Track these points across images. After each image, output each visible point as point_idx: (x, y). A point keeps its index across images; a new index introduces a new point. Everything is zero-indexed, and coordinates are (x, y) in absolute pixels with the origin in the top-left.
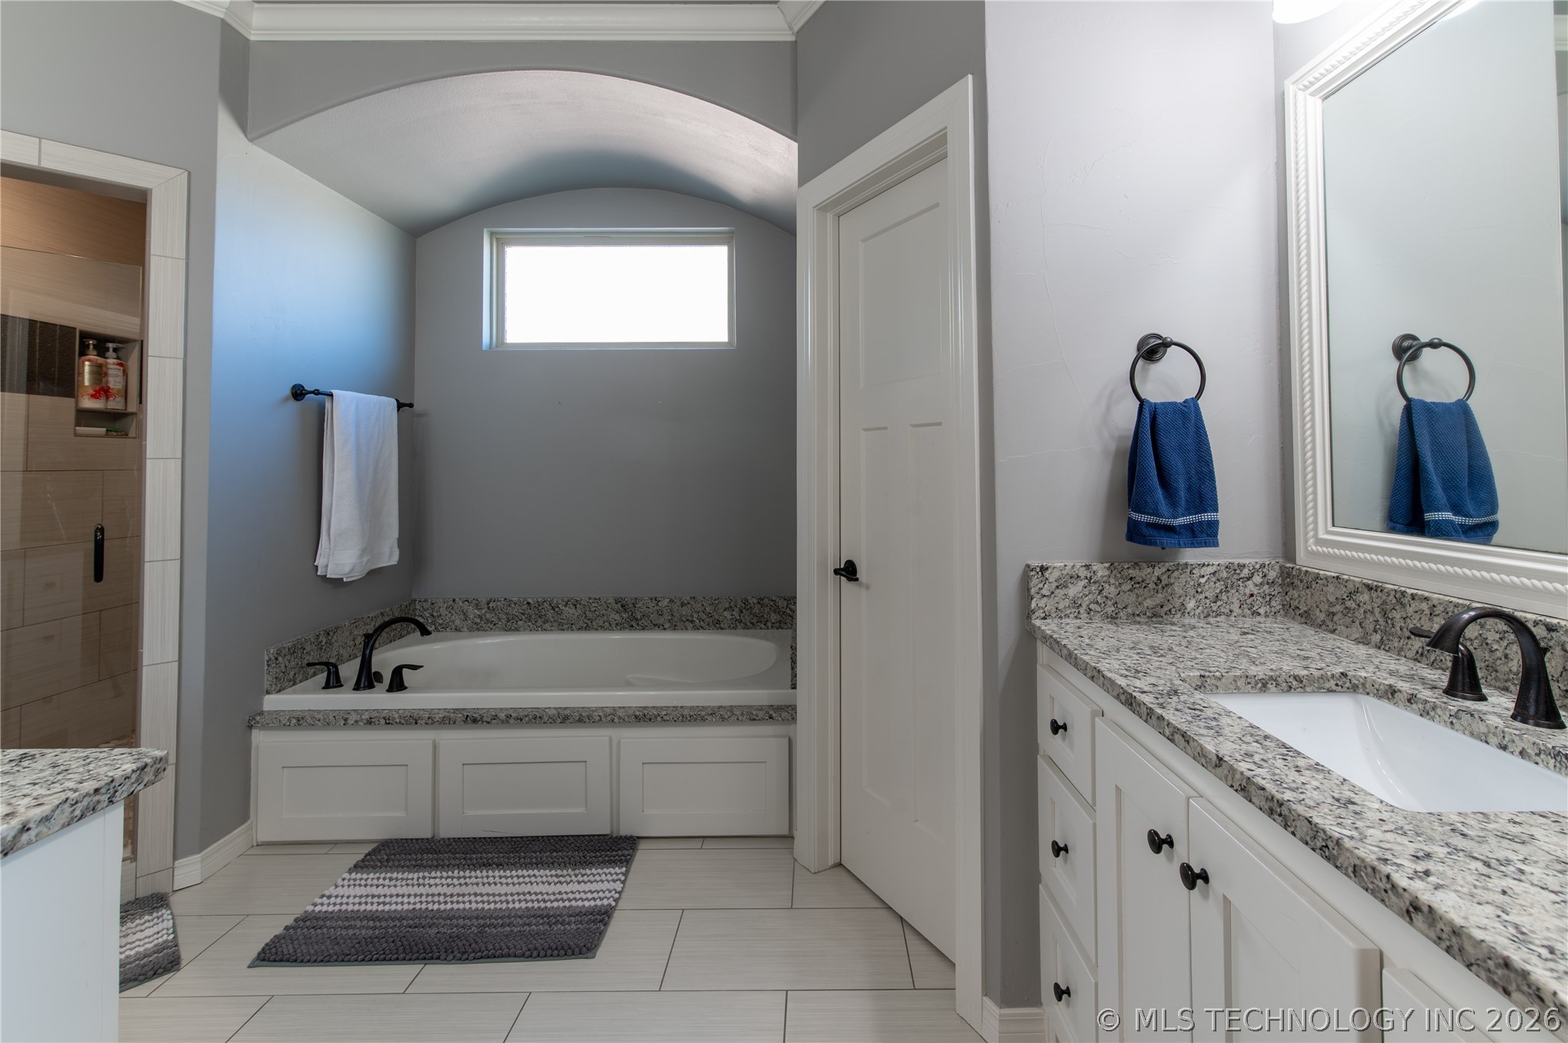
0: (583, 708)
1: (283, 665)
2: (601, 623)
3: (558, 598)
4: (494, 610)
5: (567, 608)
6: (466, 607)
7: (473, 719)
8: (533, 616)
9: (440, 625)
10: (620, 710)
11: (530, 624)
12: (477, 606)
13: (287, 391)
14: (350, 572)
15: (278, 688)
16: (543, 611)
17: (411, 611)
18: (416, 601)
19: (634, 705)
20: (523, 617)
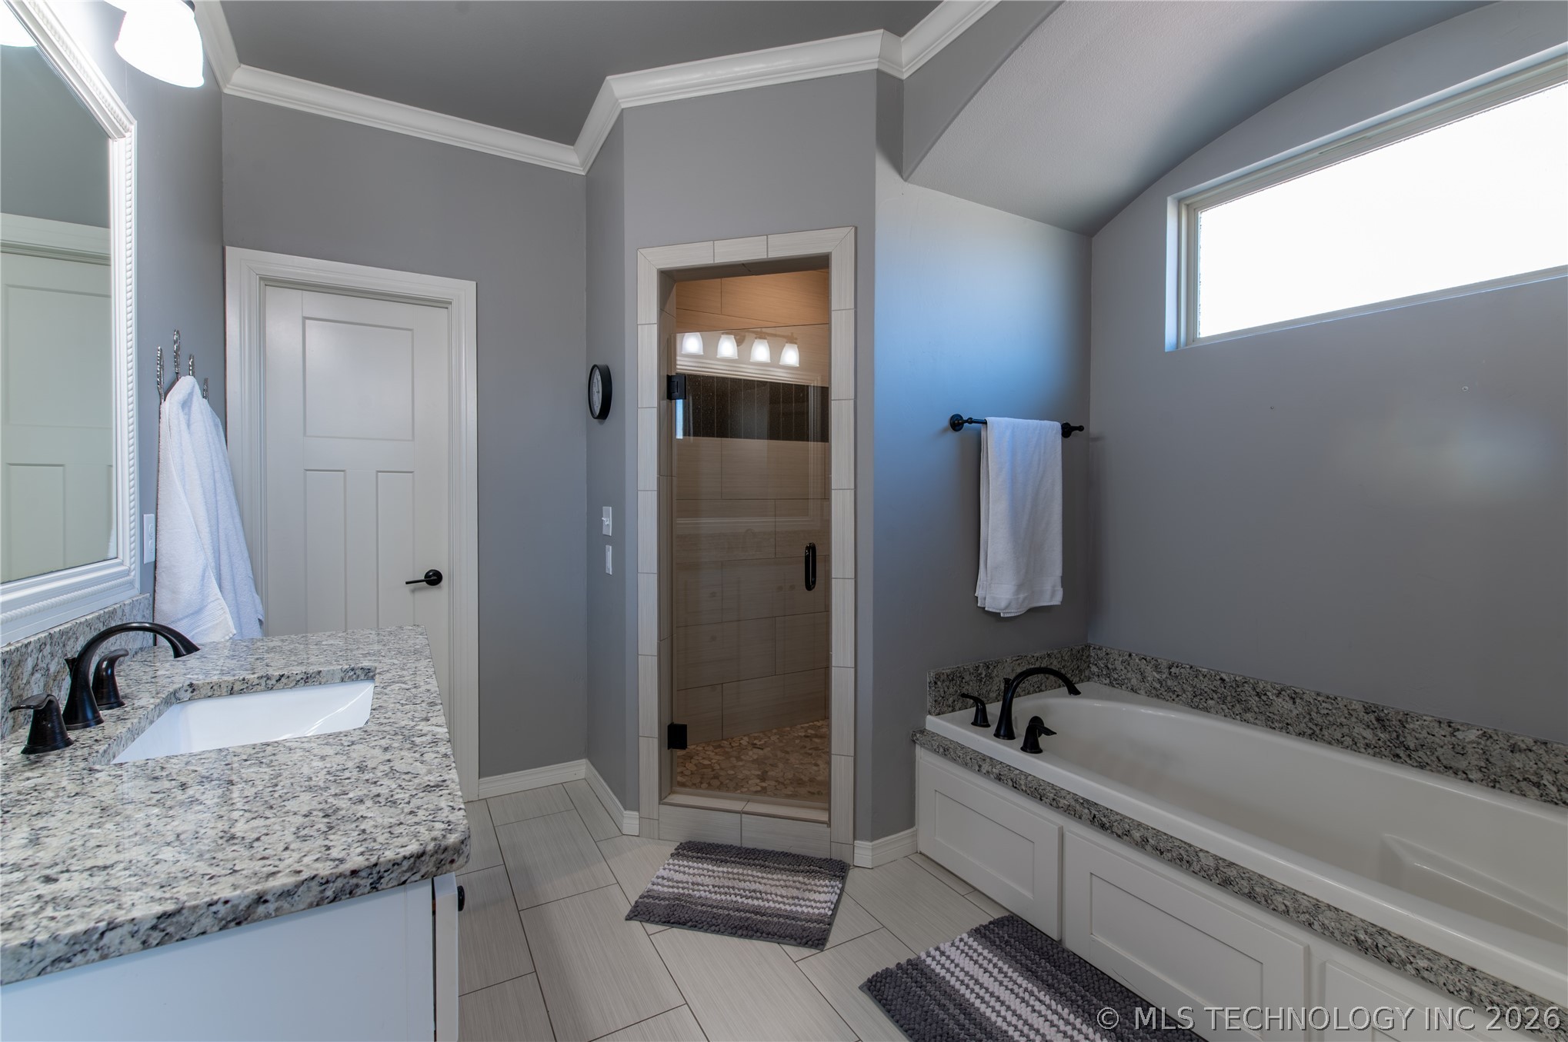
0: (1262, 877)
1: (942, 690)
2: (1338, 735)
3: (1267, 682)
4: (1177, 677)
5: (1280, 700)
6: (1143, 666)
7: (1102, 820)
8: (1229, 698)
9: (1115, 680)
10: (1329, 914)
11: (1224, 707)
12: (1157, 668)
13: (945, 422)
14: (1007, 607)
15: (937, 711)
16: (1243, 694)
17: (1084, 657)
18: (1090, 647)
19: (1359, 914)
20: (1215, 696)
